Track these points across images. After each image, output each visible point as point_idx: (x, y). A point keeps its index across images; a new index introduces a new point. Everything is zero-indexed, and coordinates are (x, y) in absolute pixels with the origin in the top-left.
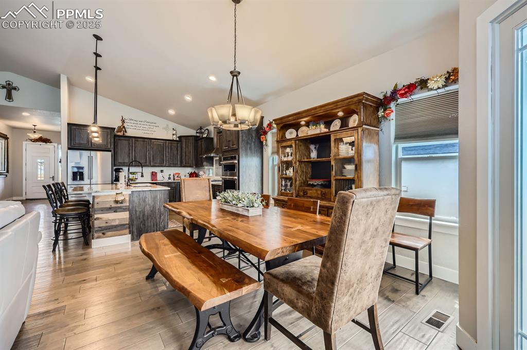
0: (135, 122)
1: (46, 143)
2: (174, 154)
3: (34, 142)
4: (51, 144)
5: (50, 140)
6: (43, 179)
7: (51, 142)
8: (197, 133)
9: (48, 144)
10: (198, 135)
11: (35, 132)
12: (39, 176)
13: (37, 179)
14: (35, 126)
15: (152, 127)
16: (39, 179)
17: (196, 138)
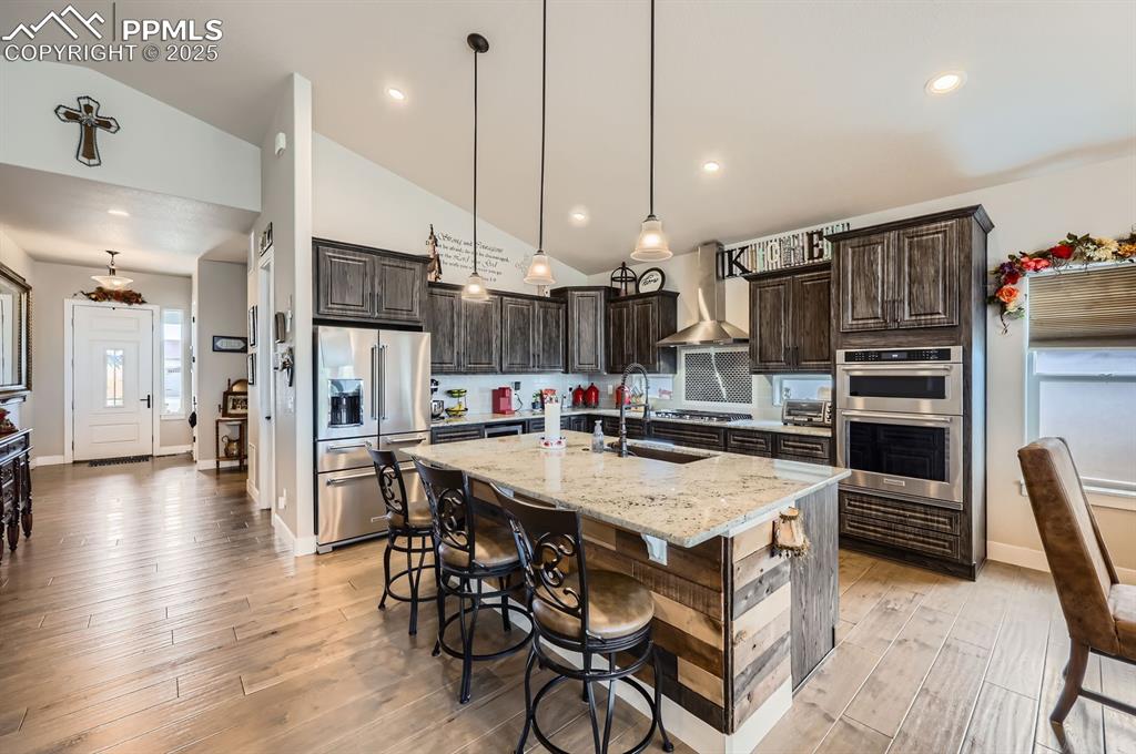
0: (456, 245)
1: (130, 303)
2: (550, 339)
3: (95, 300)
4: (143, 306)
5: (140, 295)
6: (119, 403)
7: (143, 302)
8: (613, 279)
9: (136, 306)
10: (617, 285)
11: (113, 272)
12: (110, 394)
13: (105, 403)
14: (112, 253)
15: (494, 261)
16: (110, 403)
17: (611, 294)
